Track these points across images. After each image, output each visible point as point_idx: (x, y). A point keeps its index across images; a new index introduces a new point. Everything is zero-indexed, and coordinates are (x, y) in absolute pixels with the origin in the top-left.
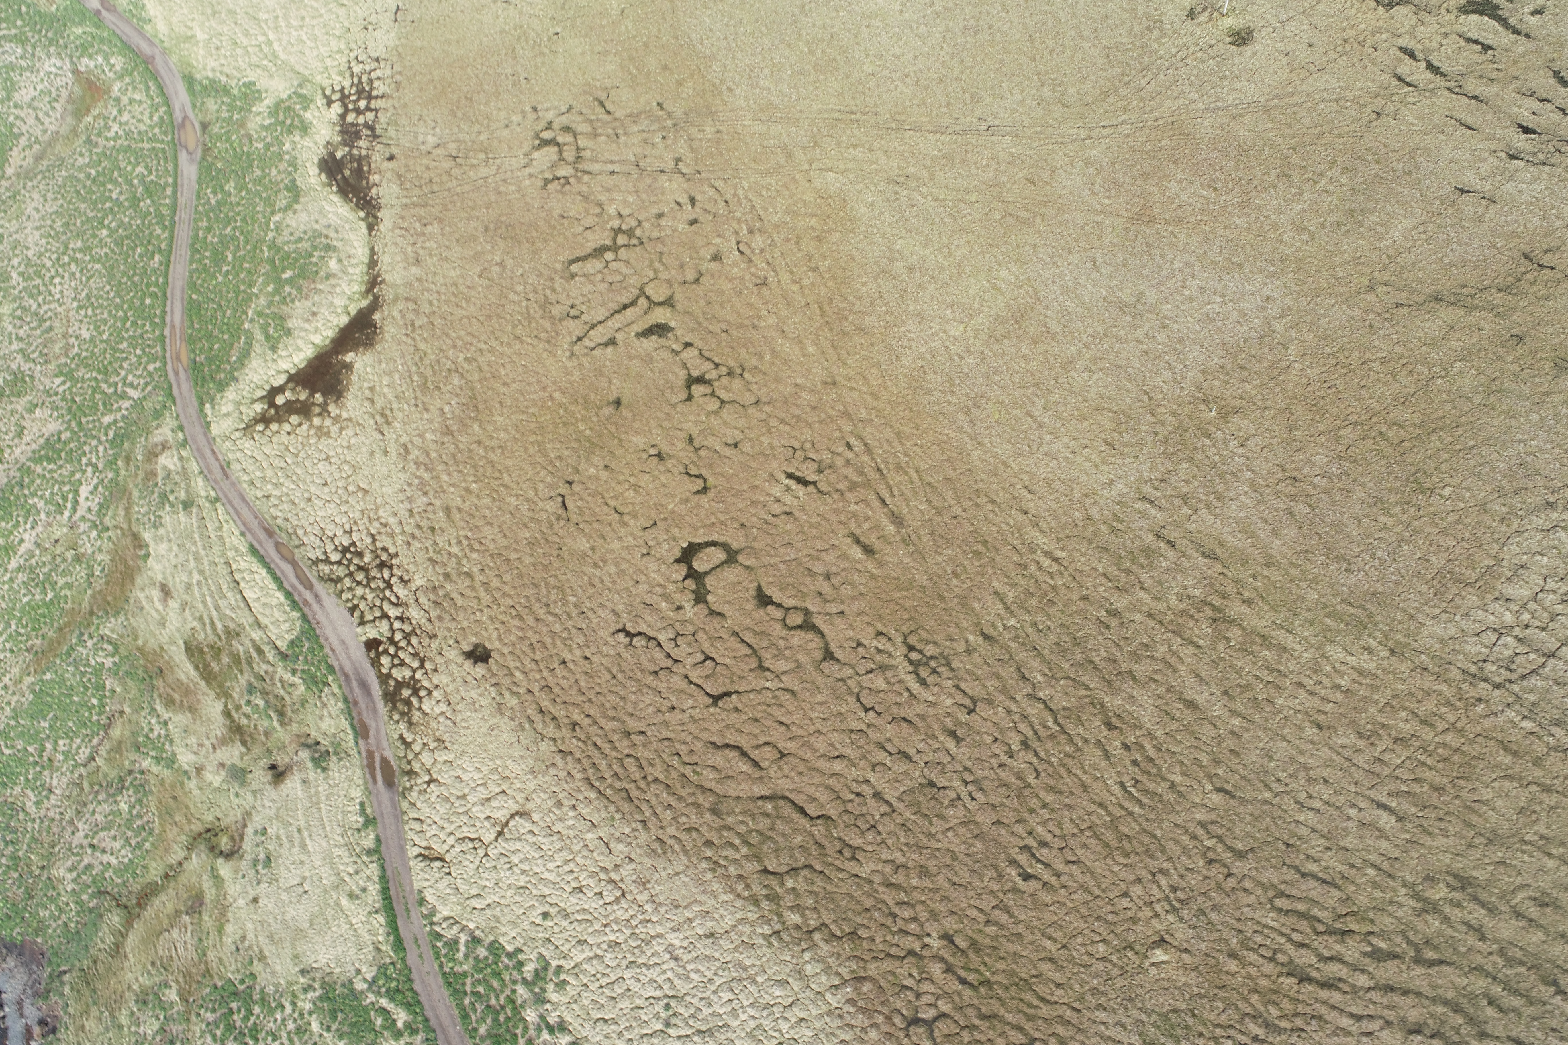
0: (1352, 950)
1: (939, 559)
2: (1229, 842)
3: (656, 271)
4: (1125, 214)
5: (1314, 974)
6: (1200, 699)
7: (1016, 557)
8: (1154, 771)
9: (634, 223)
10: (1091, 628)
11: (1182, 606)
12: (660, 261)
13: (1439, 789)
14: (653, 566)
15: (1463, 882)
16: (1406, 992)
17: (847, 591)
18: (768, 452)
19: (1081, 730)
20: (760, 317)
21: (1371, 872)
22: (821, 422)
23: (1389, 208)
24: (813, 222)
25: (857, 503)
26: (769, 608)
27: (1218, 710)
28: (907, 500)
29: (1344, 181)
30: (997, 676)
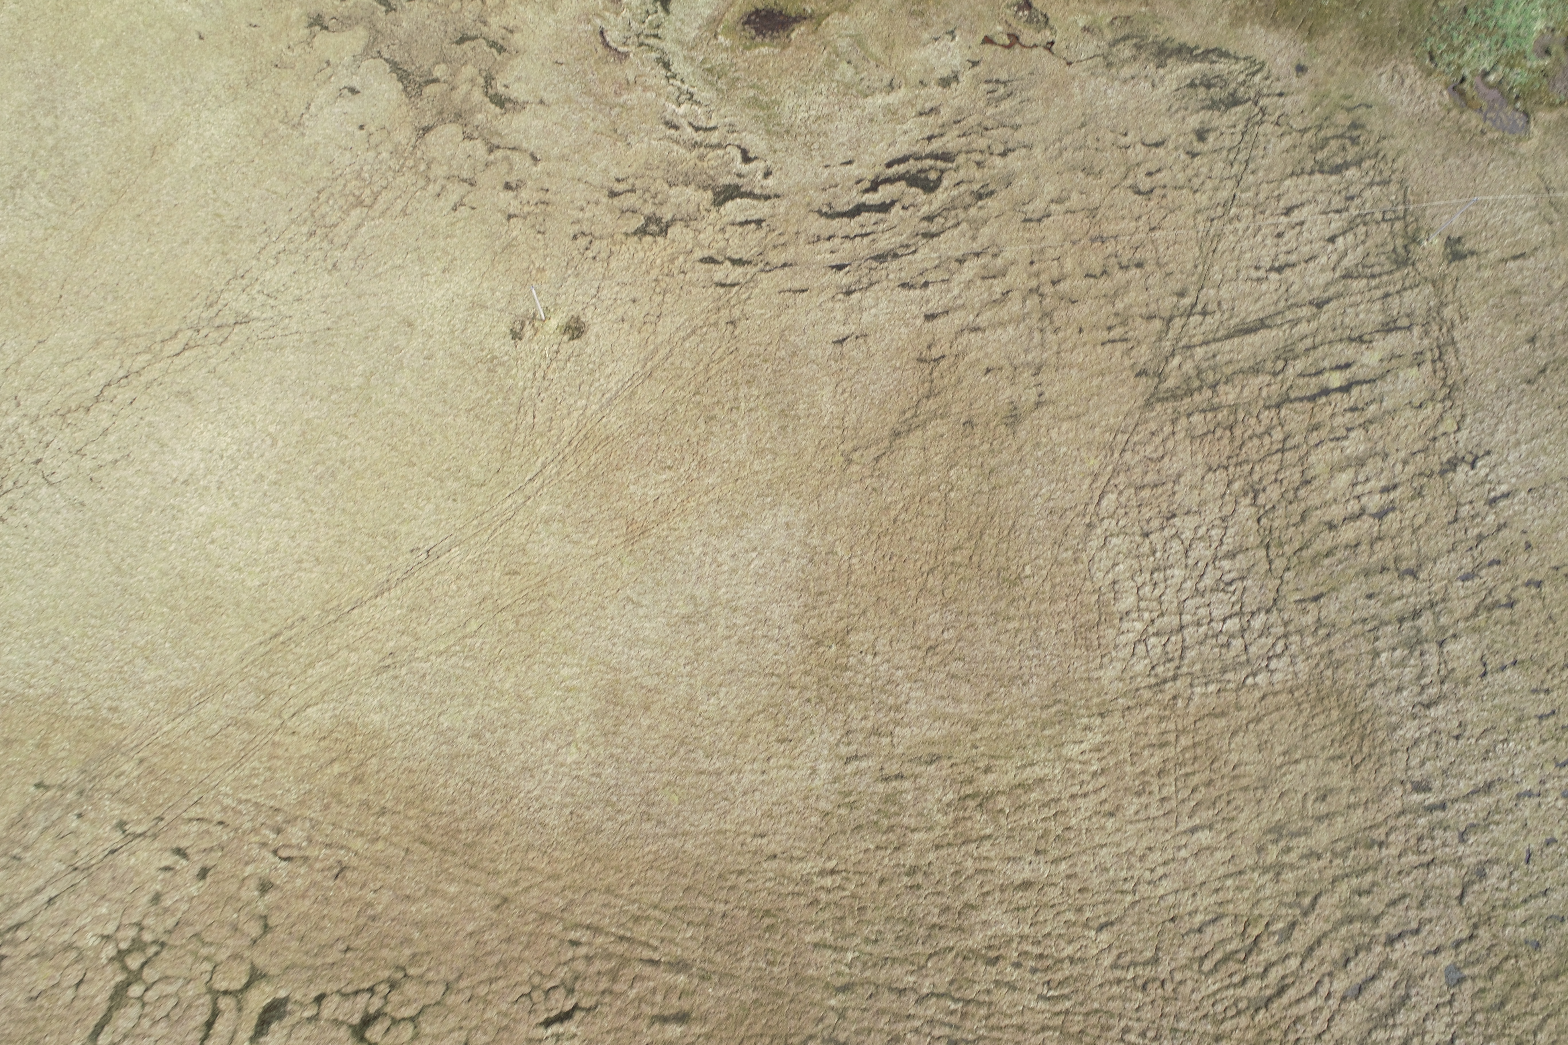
0: (1270, 950)
2: (1140, 959)
3: (207, 958)
4: (618, 541)
5: (1268, 992)
6: (1027, 874)
7: (803, 901)
8: (1050, 962)
9: (132, 933)
10: (909, 900)
11: (951, 817)
12: (204, 944)
13: (1209, 783)
15: (1277, 831)
16: (1319, 942)
18: (505, 1022)
19: (977, 987)
20: (370, 905)
21: (1229, 882)
22: (527, 946)
23: (805, 391)
24: (337, 768)
25: (631, 987)
27: (1045, 870)
29: (756, 393)
30: (881, 1012)
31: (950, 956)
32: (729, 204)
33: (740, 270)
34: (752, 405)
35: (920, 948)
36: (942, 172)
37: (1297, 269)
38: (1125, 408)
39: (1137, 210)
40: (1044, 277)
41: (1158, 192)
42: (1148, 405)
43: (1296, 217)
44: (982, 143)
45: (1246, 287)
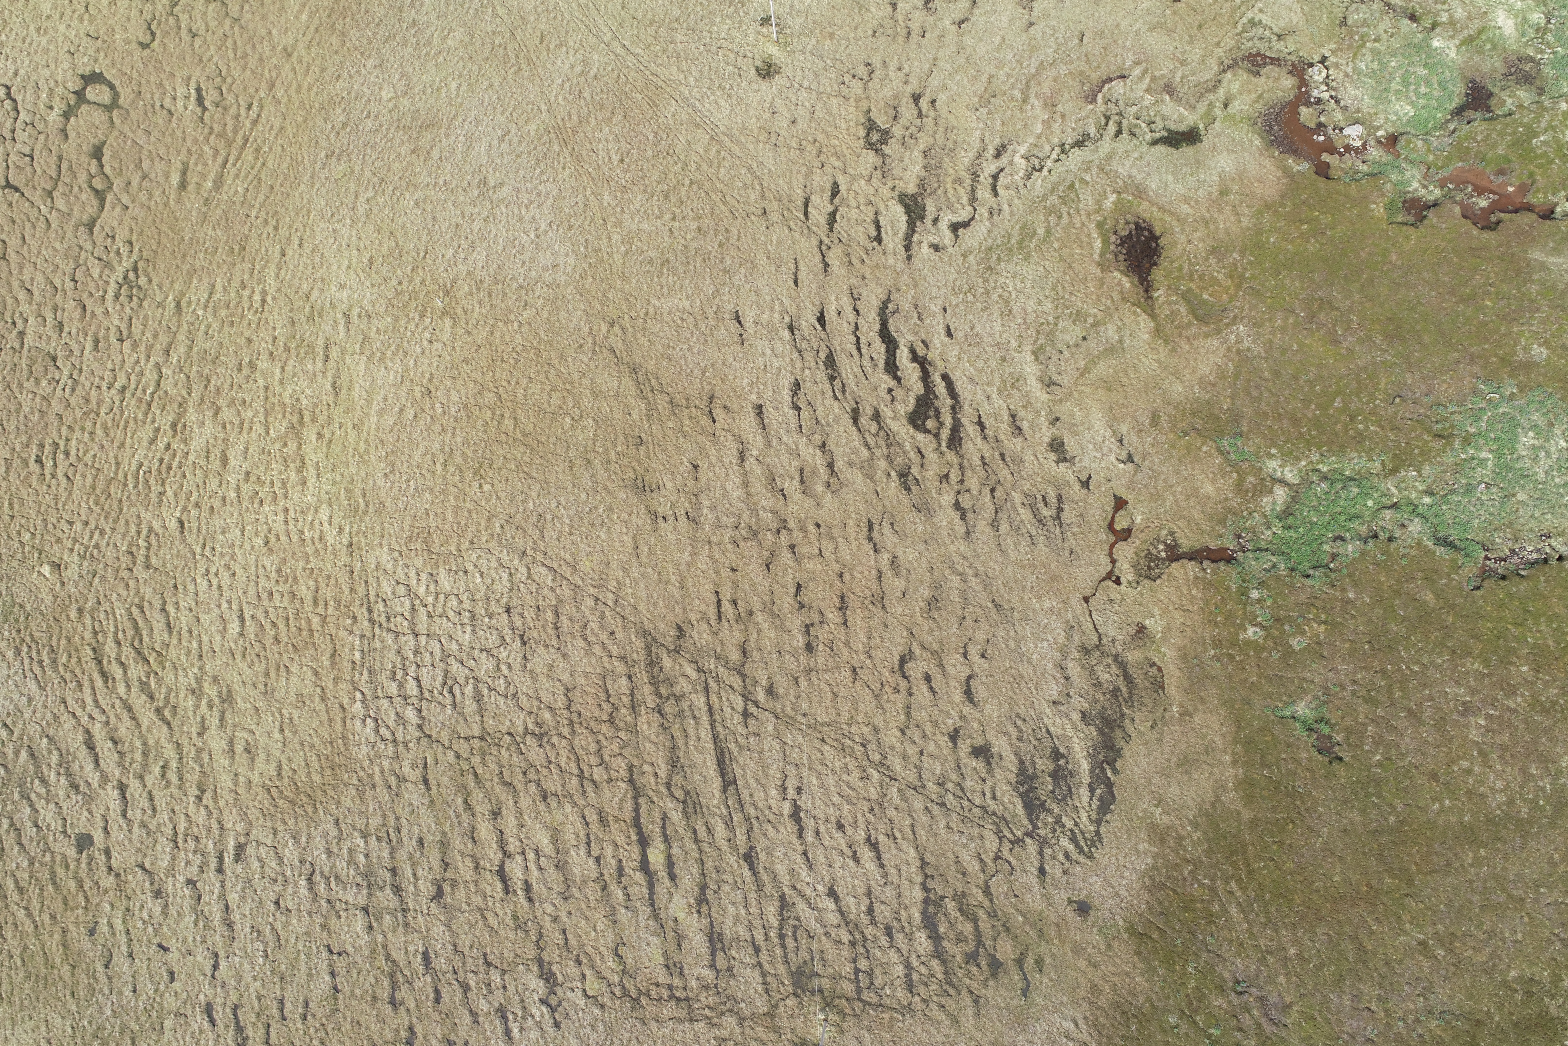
0: (136, 671)
1: (210, 232)
2: (151, 553)
4: (559, 121)
5: (105, 662)
6: (233, 462)
7: (246, 276)
8: (165, 475)
10: (232, 362)
11: (288, 401)
13: (277, 640)
14: (66, 65)
15: (228, 698)
16: (133, 718)
17: (143, 197)
18: (205, 60)
19: (158, 412)
21: (195, 644)
23: (687, 283)
25: (212, 148)
26: (94, 162)
27: (232, 479)
28: (237, 176)
29: (689, 237)
30: (155, 336)
31: (184, 393)
32: (900, 210)
33: (823, 221)
34: (676, 233)
35: (195, 368)
36: (937, 436)
37: (794, 839)
38: (642, 607)
39: (877, 654)
40: (798, 536)
41: (903, 683)
42: (645, 633)
43: (866, 854)
44: (973, 482)
45: (774, 771)
